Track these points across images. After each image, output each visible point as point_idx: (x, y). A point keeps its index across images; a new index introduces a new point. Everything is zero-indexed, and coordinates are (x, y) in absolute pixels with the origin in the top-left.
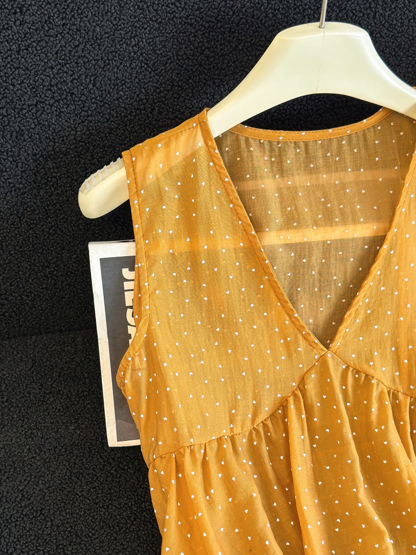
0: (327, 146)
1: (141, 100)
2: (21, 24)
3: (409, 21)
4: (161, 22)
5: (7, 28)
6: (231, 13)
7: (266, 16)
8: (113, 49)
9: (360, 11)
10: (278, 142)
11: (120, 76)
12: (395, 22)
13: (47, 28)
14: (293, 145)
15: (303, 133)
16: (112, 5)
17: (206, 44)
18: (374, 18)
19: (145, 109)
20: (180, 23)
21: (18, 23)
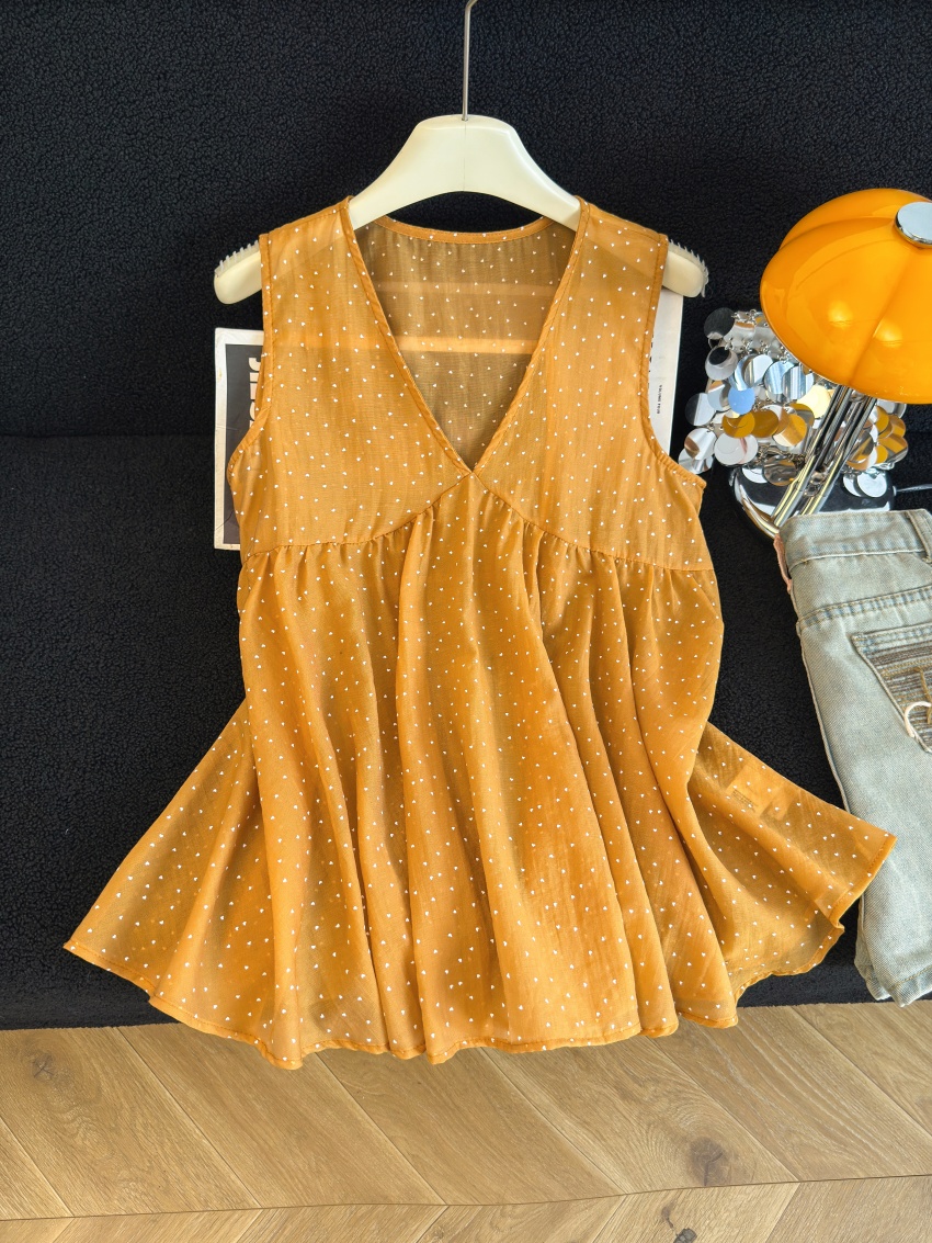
0: (481, 250)
1: (289, 183)
2: (164, 91)
3: (580, 123)
4: (310, 102)
5: (151, 94)
6: (385, 98)
7: (423, 105)
8: (259, 125)
9: (526, 108)
10: (429, 241)
11: (267, 154)
12: (564, 123)
13: (191, 98)
14: (444, 246)
15: (455, 234)
16: (259, 78)
17: (359, 129)
18: (541, 116)
19: (293, 193)
20: (331, 104)
21: (162, 89)
